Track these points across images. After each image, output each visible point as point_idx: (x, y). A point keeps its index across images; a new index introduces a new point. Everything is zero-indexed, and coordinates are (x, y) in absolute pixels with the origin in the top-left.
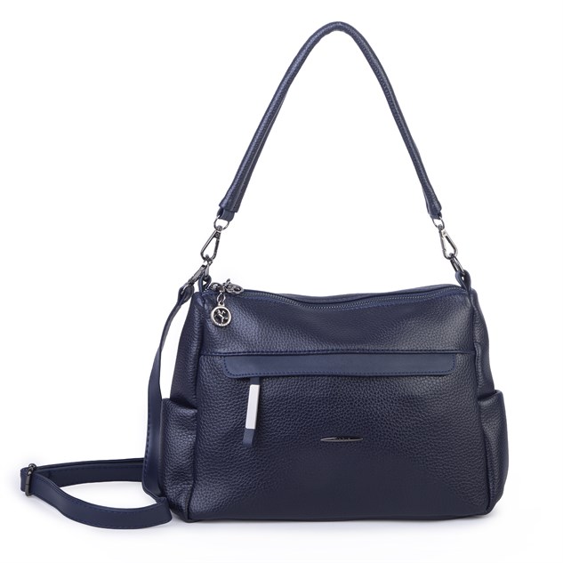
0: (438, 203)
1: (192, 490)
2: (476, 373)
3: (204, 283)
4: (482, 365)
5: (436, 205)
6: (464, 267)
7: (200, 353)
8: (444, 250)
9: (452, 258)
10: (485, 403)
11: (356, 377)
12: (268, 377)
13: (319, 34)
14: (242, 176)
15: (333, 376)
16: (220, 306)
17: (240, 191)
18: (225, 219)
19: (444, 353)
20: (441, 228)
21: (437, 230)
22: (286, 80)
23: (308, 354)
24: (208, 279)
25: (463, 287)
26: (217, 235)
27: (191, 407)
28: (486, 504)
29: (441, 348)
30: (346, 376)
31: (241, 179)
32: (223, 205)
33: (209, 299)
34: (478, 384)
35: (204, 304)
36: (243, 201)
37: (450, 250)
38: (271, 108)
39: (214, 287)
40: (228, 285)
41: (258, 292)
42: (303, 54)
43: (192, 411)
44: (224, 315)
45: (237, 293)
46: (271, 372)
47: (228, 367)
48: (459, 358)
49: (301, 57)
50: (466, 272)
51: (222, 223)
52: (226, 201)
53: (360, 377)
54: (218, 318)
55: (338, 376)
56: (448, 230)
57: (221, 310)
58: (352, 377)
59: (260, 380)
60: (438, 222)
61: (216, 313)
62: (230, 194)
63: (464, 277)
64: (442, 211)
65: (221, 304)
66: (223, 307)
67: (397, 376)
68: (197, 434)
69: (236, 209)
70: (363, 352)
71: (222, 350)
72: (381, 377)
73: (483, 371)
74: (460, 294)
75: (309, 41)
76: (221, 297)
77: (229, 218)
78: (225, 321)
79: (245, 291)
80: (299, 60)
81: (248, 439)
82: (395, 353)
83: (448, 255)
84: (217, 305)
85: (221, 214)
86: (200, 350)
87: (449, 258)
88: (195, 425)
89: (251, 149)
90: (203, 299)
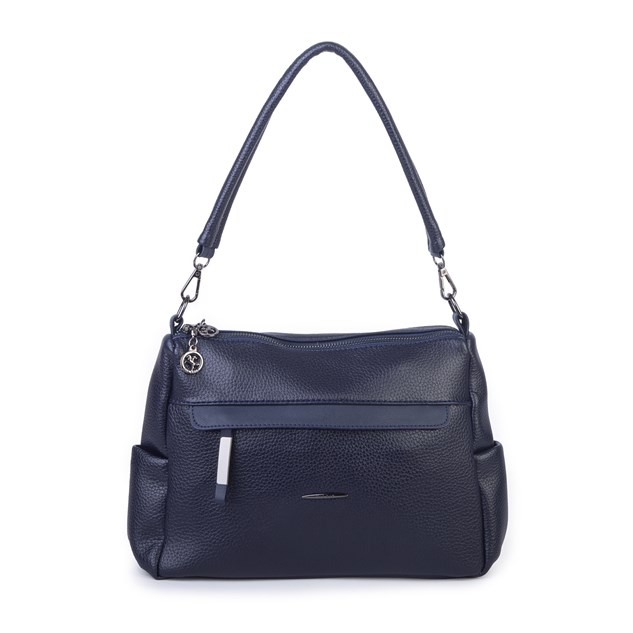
0: (442, 239)
1: (163, 546)
2: (473, 425)
3: (176, 324)
4: (480, 416)
5: (440, 241)
6: (463, 309)
7: (168, 402)
8: (442, 290)
9: (450, 298)
10: (482, 457)
11: (339, 430)
12: (242, 429)
13: (306, 56)
14: (221, 208)
15: (314, 429)
16: (191, 351)
17: (219, 225)
18: (205, 257)
19: (436, 404)
20: (441, 267)
21: (437, 268)
22: (270, 104)
23: (287, 403)
24: (181, 321)
25: (460, 331)
26: (197, 274)
27: (162, 457)
28: (481, 566)
29: (432, 399)
30: (328, 430)
31: (220, 211)
32: (202, 242)
33: (180, 344)
34: (474, 437)
35: (174, 348)
36: (223, 235)
37: (448, 290)
38: (253, 133)
39: (187, 329)
40: (202, 327)
41: (234, 332)
42: (289, 76)
43: (164, 461)
44: (195, 361)
45: (213, 335)
46: (246, 424)
47: (196, 418)
48: (453, 410)
49: (286, 80)
50: (464, 314)
51: (202, 260)
52: (205, 236)
53: (343, 430)
54: (188, 365)
55: (320, 430)
56: (449, 268)
57: (192, 355)
58: (334, 430)
59: (233, 433)
60: (439, 260)
61: (186, 358)
62: (208, 228)
63: (462, 319)
64: (445, 249)
65: (193, 348)
66: (195, 351)
67: (384, 430)
68: (169, 486)
69: (216, 245)
70: (346, 403)
71: (190, 400)
72: (367, 430)
73: (480, 423)
74: (456, 339)
75: (295, 62)
76: (194, 340)
77: (210, 255)
78: (196, 367)
79: (220, 332)
80: (284, 83)
81: (220, 495)
82: (382, 404)
83: (446, 296)
84: (188, 350)
85: (200, 251)
86: (169, 397)
87: (447, 299)
88: (167, 476)
89: (231, 180)
90: (173, 343)
